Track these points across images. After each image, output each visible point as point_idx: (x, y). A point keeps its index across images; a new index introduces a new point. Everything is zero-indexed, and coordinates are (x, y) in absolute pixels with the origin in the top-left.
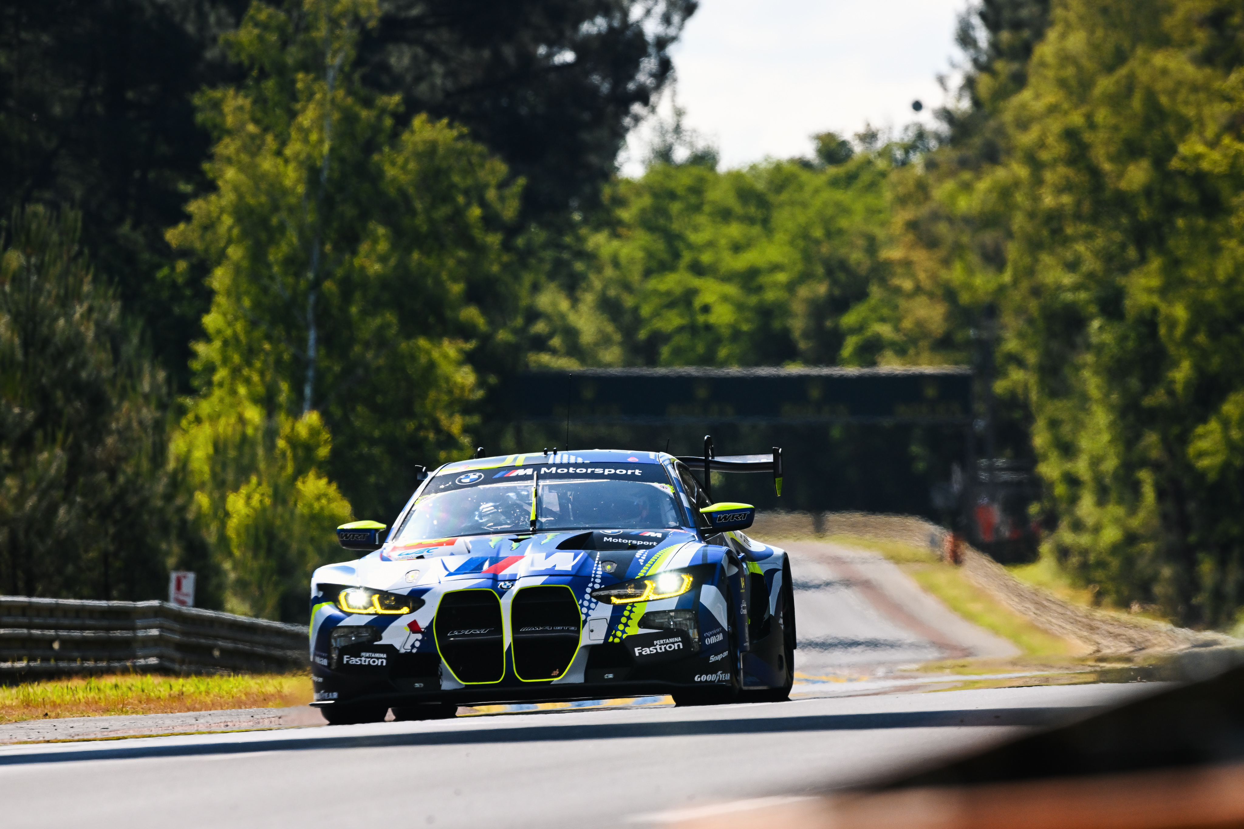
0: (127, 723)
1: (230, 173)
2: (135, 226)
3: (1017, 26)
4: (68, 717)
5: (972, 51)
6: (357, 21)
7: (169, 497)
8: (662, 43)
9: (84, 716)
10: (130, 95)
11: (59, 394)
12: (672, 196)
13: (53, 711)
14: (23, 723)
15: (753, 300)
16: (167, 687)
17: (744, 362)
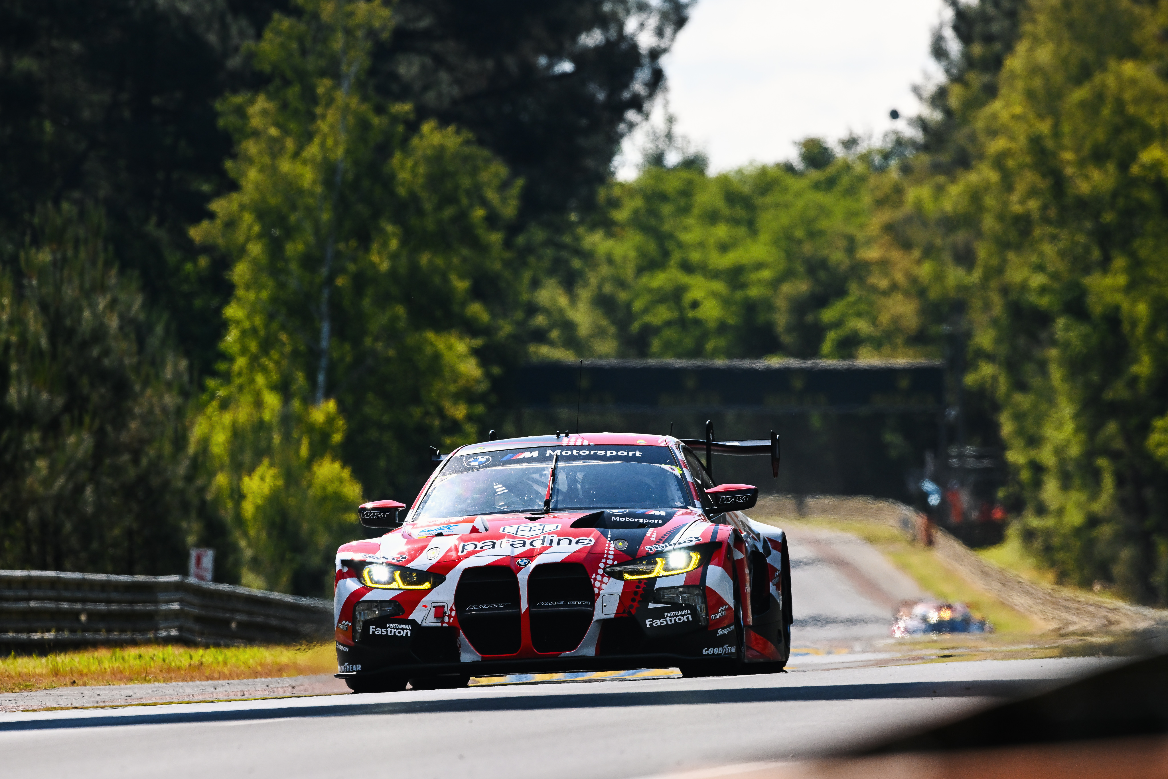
0: (150, 691)
1: (253, 175)
2: (160, 224)
3: (988, 39)
4: (95, 685)
5: (944, 63)
6: (372, 33)
7: (189, 479)
8: (655, 54)
9: (110, 685)
10: (156, 101)
11: (85, 381)
12: (663, 197)
13: (80, 679)
14: (52, 690)
15: (739, 295)
16: (187, 657)
17: (730, 355)
